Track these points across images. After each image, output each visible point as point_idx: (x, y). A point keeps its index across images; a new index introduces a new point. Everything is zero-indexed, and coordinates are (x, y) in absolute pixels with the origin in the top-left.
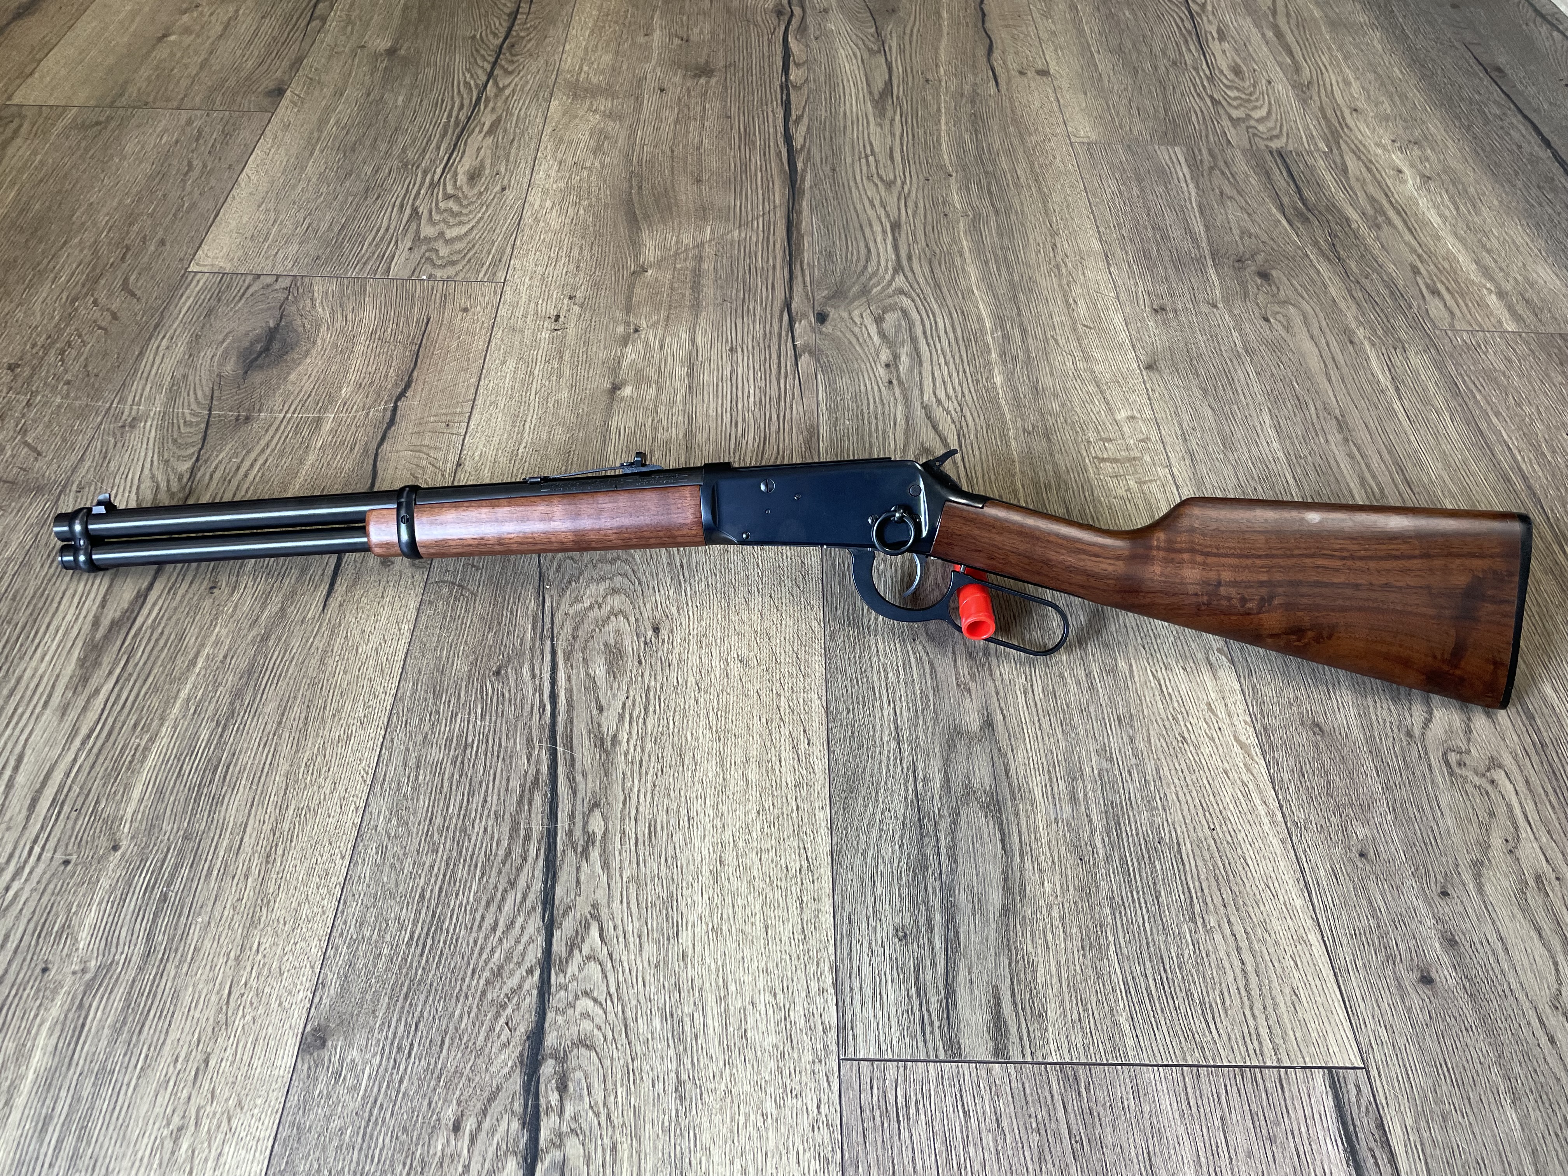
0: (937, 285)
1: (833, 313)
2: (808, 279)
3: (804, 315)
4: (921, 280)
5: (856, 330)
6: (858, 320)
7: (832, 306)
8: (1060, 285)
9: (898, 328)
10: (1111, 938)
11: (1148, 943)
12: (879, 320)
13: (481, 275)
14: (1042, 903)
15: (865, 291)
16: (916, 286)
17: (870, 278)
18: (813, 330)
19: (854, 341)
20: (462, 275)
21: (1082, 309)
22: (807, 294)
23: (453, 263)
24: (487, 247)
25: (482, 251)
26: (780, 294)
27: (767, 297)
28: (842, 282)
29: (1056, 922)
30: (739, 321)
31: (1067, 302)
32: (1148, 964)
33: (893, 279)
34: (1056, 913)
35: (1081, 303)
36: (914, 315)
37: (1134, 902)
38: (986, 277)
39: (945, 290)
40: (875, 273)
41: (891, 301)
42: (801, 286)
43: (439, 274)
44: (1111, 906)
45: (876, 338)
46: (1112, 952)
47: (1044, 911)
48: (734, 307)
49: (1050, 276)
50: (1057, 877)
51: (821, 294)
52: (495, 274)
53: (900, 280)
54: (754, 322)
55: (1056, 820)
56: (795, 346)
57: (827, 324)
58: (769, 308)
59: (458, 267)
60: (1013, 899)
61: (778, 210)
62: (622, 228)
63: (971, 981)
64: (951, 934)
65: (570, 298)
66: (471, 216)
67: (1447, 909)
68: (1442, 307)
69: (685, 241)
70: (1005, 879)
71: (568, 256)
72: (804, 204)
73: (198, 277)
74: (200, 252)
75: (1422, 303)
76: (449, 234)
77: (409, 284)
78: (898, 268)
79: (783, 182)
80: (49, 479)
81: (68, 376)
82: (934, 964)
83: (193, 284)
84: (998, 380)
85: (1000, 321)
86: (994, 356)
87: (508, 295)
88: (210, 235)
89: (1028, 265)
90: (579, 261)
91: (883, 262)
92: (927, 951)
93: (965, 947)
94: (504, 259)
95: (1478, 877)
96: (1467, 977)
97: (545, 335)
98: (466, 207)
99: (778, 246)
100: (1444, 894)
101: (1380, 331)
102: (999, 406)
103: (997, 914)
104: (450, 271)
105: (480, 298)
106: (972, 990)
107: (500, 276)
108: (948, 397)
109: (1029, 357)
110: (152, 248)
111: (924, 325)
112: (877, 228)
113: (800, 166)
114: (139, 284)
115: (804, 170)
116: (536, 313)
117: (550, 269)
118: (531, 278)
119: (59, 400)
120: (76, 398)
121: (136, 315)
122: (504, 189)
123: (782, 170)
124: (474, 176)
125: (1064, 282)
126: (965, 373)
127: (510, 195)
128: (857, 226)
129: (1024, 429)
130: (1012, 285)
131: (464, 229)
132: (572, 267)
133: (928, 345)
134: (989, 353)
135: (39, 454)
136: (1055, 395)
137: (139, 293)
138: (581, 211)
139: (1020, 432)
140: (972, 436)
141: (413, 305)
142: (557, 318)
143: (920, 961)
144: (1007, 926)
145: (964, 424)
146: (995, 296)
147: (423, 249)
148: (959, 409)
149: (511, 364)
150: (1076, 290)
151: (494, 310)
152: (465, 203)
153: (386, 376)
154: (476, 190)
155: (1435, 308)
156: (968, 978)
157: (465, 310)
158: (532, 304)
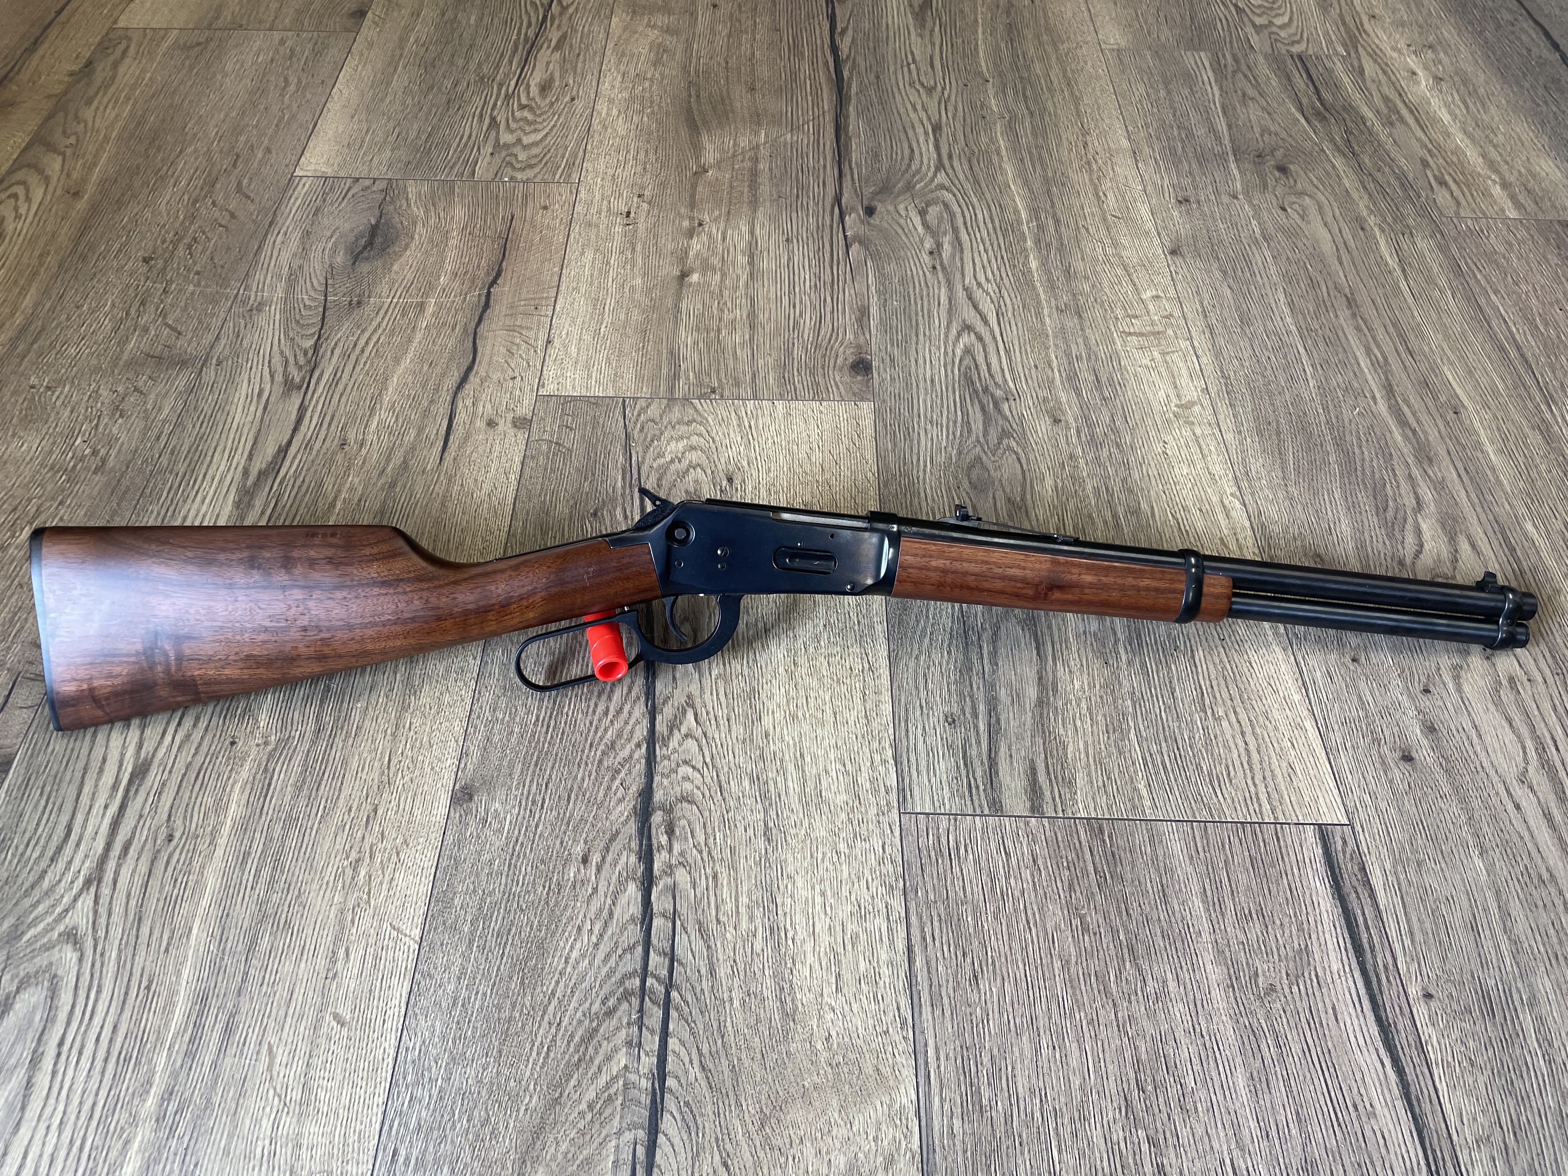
0: (977, 181)
1: (880, 207)
2: (856, 176)
3: (853, 209)
4: (961, 176)
5: (902, 222)
6: (903, 213)
7: (879, 201)
8: (1091, 180)
9: (940, 220)
10: (1132, 724)
12: (923, 213)
13: (557, 176)
14: (1072, 696)
15: (909, 187)
16: (957, 182)
17: (914, 175)
18: (862, 222)
19: (900, 231)
20: (540, 177)
21: (1111, 201)
22: (856, 190)
23: (531, 166)
24: (561, 151)
25: (556, 155)
26: (831, 191)
27: (819, 193)
28: (888, 179)
29: (1085, 712)
30: (794, 215)
31: (1097, 194)
33: (935, 175)
34: (1084, 705)
35: (1110, 195)
36: (956, 208)
37: (1152, 697)
38: (1022, 173)
39: (983, 185)
40: (918, 171)
41: (934, 195)
42: (850, 182)
43: (519, 176)
44: (1132, 700)
45: (920, 229)
46: (1132, 736)
47: (1074, 703)
48: (788, 202)
49: (1081, 171)
50: (1085, 677)
51: (868, 191)
52: (570, 176)
53: (941, 178)
54: (807, 215)
55: (1085, 632)
56: (845, 237)
57: (875, 216)
58: (821, 203)
59: (537, 170)
60: (1047, 694)
61: (826, 114)
62: (684, 133)
63: (1011, 756)
64: (993, 720)
65: (639, 196)
66: (545, 124)
67: (1428, 703)
68: (1448, 196)
69: (742, 145)
70: (1040, 678)
71: (635, 159)
72: (851, 109)
73: (304, 180)
74: (303, 159)
75: (1430, 193)
76: (526, 140)
77: (493, 186)
78: (940, 166)
79: (831, 89)
80: (191, 354)
81: (197, 268)
82: (979, 743)
83: (300, 186)
84: (1034, 264)
85: (1035, 213)
86: (1029, 243)
87: (583, 194)
88: (311, 144)
89: (1061, 162)
90: (645, 163)
91: (925, 161)
92: (973, 733)
93: (1005, 730)
94: (577, 163)
95: (1457, 678)
96: (1443, 757)
97: (618, 229)
98: (540, 115)
99: (827, 147)
100: (1427, 691)
101: (1390, 220)
102: (1034, 288)
103: (1033, 705)
104: (529, 173)
105: (557, 197)
106: (1012, 763)
107: (575, 177)
108: (987, 280)
109: (1062, 244)
110: (260, 155)
111: (964, 217)
112: (920, 130)
113: (846, 74)
114: (252, 187)
115: (850, 78)
116: (609, 210)
117: (619, 171)
118: (603, 179)
119: (191, 288)
120: (207, 286)
121: (251, 214)
122: (573, 99)
123: (829, 78)
124: (545, 88)
125: (1095, 176)
126: (1002, 258)
127: (579, 104)
128: (901, 128)
129: (1057, 308)
130: (1046, 180)
131: (539, 136)
132: (639, 168)
133: (969, 234)
134: (1025, 241)
135: (180, 333)
136: (1086, 278)
137: (252, 195)
138: (645, 119)
139: (1054, 310)
140: (1010, 314)
141: (498, 204)
142: (628, 214)
143: (966, 740)
144: (1041, 714)
145: (1002, 304)
146: (1031, 191)
147: (504, 154)
148: (997, 291)
149: (589, 255)
150: (1106, 185)
151: (571, 208)
152: (538, 112)
153: (478, 266)
154: (547, 101)
155: (1442, 197)
156: (1008, 753)
157: (545, 208)
158: (605, 202)
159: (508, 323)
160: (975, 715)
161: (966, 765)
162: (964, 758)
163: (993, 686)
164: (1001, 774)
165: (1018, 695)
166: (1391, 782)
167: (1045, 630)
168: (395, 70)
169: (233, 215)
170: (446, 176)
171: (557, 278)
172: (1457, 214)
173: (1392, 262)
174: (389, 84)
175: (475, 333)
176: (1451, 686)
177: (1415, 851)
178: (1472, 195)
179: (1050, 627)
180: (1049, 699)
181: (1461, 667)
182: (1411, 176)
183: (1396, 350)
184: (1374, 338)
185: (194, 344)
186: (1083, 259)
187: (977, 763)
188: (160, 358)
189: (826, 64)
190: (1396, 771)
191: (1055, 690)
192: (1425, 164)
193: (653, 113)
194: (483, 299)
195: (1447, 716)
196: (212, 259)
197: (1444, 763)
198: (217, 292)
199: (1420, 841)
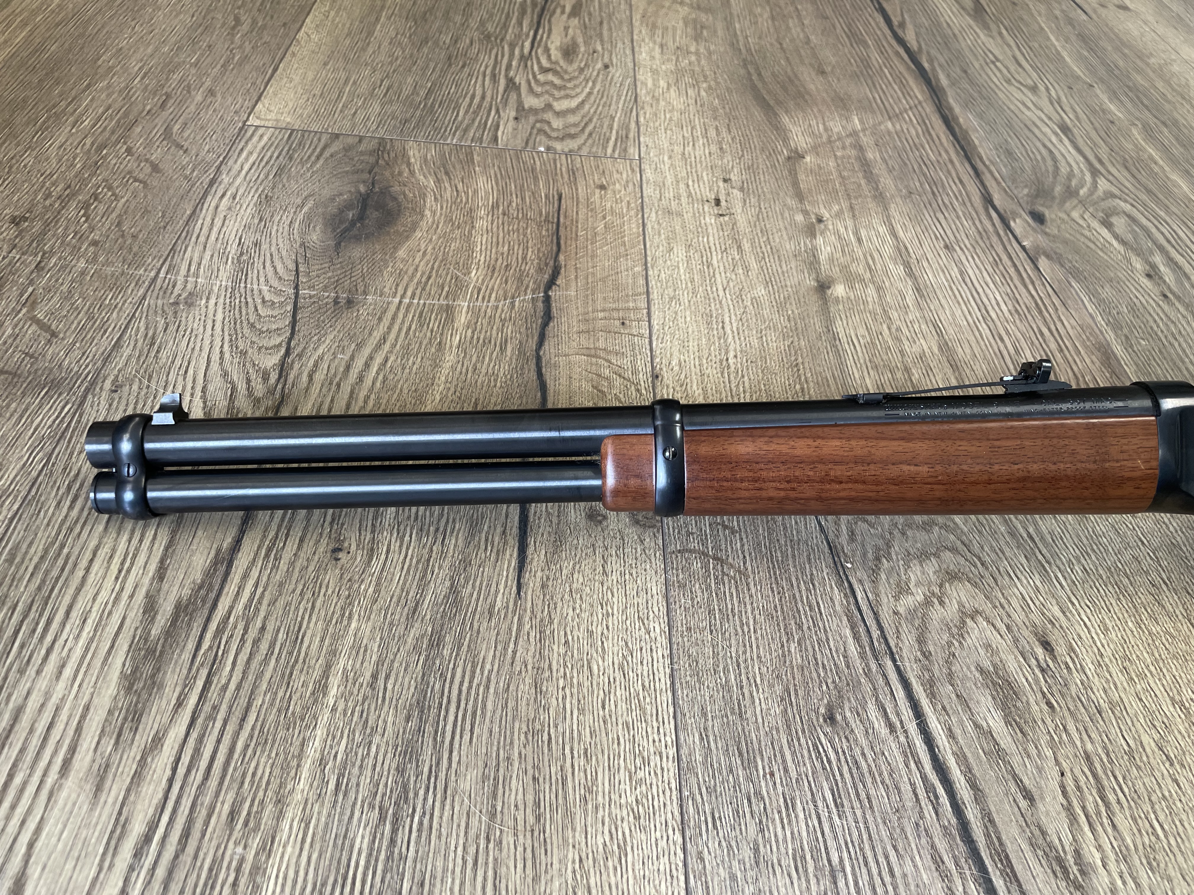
7: (1043, 206)
13: (609, 151)
17: (1070, 180)
20: (585, 149)
23: (573, 137)
24: (606, 122)
25: (603, 127)
26: (974, 190)
27: (960, 192)
28: (1039, 181)
33: (1095, 182)
39: (1160, 196)
41: (1107, 204)
43: (558, 146)
48: (925, 200)
51: (1022, 192)
52: (625, 150)
53: (1104, 184)
57: (1048, 224)
58: (968, 204)
59: (580, 141)
61: (924, 104)
62: (758, 114)
65: (725, 181)
66: (578, 90)
69: (835, 130)
71: (705, 136)
72: (951, 101)
73: (261, 131)
74: (260, 106)
76: (559, 106)
77: (525, 156)
78: (1095, 172)
79: (916, 79)
80: (69, 370)
81: (95, 236)
83: (255, 139)
87: (649, 174)
88: (270, 90)
90: (720, 143)
94: (631, 135)
97: (710, 220)
98: (570, 80)
99: (944, 140)
104: (573, 144)
105: (616, 176)
107: (633, 151)
110: (199, 98)
111: (1162, 233)
113: (926, 65)
114: (186, 135)
115: (934, 69)
116: (690, 195)
117: (689, 149)
118: (670, 157)
119: (82, 264)
120: (107, 263)
121: (184, 168)
122: (606, 67)
123: (908, 68)
124: (569, 52)
127: (616, 73)
128: (1022, 126)
131: (574, 103)
132: (714, 148)
135: (54, 334)
137: (186, 145)
138: (703, 93)
141: (536, 179)
142: (718, 202)
147: (532, 119)
149: (680, 253)
151: (638, 190)
152: (567, 77)
153: (524, 258)
154: (575, 66)
157: (602, 187)
158: (682, 186)
159: (585, 343)
168: (378, 20)
169: (155, 168)
170: (461, 139)
171: (641, 281)
174: (370, 33)
175: (539, 359)
185: (77, 353)
188: (15, 375)
189: (897, 54)
193: (710, 87)
194: (540, 305)
196: (119, 224)
198: (123, 273)
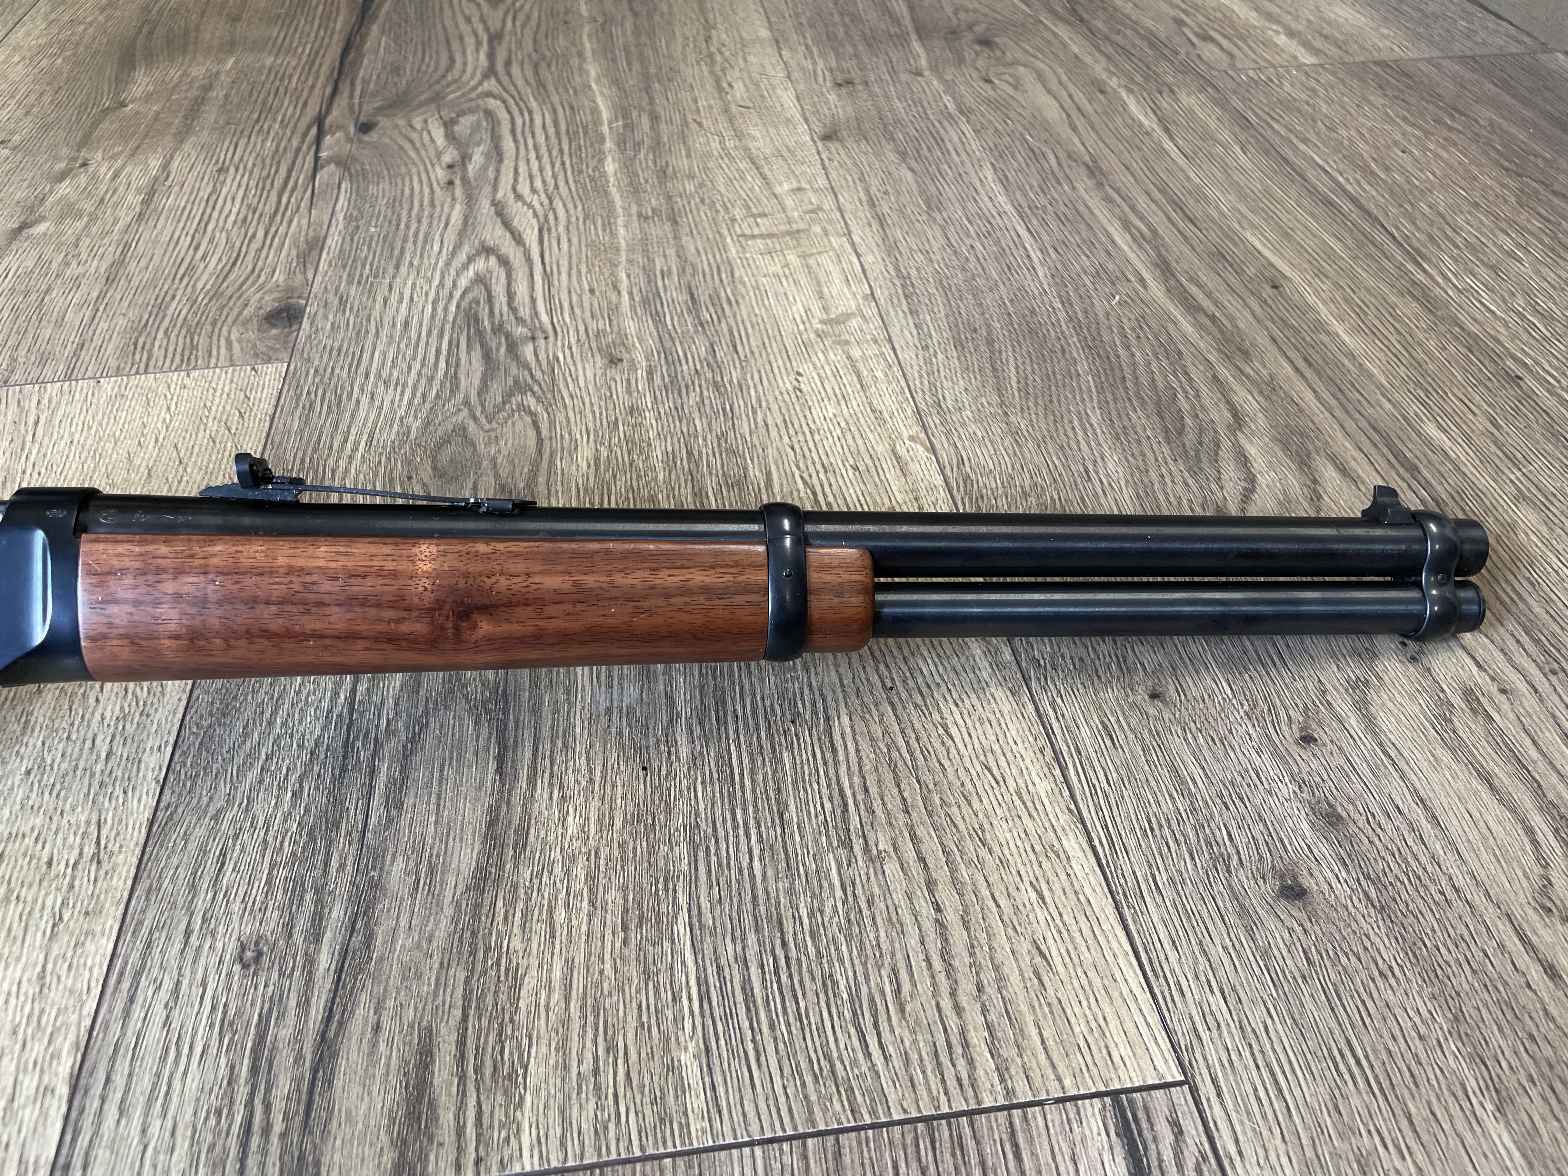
0: (542, 83)
1: (384, 122)
2: (358, 93)
3: (341, 127)
4: (522, 80)
5: (415, 136)
6: (419, 126)
8: (712, 72)
9: (476, 129)
10: (683, 900)
11: (755, 898)
12: (449, 125)
14: (556, 854)
15: (437, 98)
16: (513, 86)
18: (350, 140)
19: (408, 147)
21: (739, 90)
22: (352, 106)
29: (579, 884)
30: (243, 142)
31: (719, 86)
32: (751, 938)
34: (580, 871)
35: (738, 86)
36: (505, 117)
37: (735, 828)
38: (609, 71)
40: (456, 80)
42: (346, 99)
44: (692, 840)
45: (441, 142)
46: (681, 929)
47: (558, 869)
50: (595, 803)
54: (265, 140)
55: (609, 711)
56: (317, 159)
60: (501, 855)
63: (377, 1028)
64: (357, 940)
67: (1315, 764)
68: (1216, 50)
70: (491, 824)
75: (1191, 49)
82: (304, 1004)
84: (610, 167)
85: (622, 111)
86: (609, 144)
89: (671, 58)
91: (469, 70)
92: (297, 982)
93: (381, 959)
95: (1362, 706)
96: (1368, 877)
100: (1307, 739)
101: (1139, 79)
102: (607, 193)
103: (461, 887)
106: (374, 1045)
108: (533, 190)
109: (658, 142)
112: (470, 41)
125: (717, 68)
126: (563, 163)
129: (640, 215)
130: (646, 77)
133: (516, 141)
134: (602, 141)
136: (691, 177)
139: (634, 218)
140: (561, 229)
143: (277, 1001)
144: (478, 906)
145: (551, 217)
146: (621, 88)
148: (546, 202)
150: (733, 75)
155: (1209, 51)
156: (372, 1018)
160: (316, 934)
161: (254, 1070)
162: (254, 1050)
163: (378, 857)
164: (338, 1083)
165: (431, 870)
166: (1266, 954)
167: (525, 717)
172: (1232, 66)
173: (1148, 122)
176: (1353, 721)
177: (1347, 1132)
178: (1250, 47)
179: (536, 711)
180: (501, 868)
181: (1367, 683)
182: (1162, 35)
183: (1169, 219)
184: (1133, 209)
186: (689, 156)
187: (285, 1059)
190: (1271, 924)
191: (521, 844)
192: (1180, 23)
195: (1358, 786)
197: (1373, 894)
199: (1355, 1101)
